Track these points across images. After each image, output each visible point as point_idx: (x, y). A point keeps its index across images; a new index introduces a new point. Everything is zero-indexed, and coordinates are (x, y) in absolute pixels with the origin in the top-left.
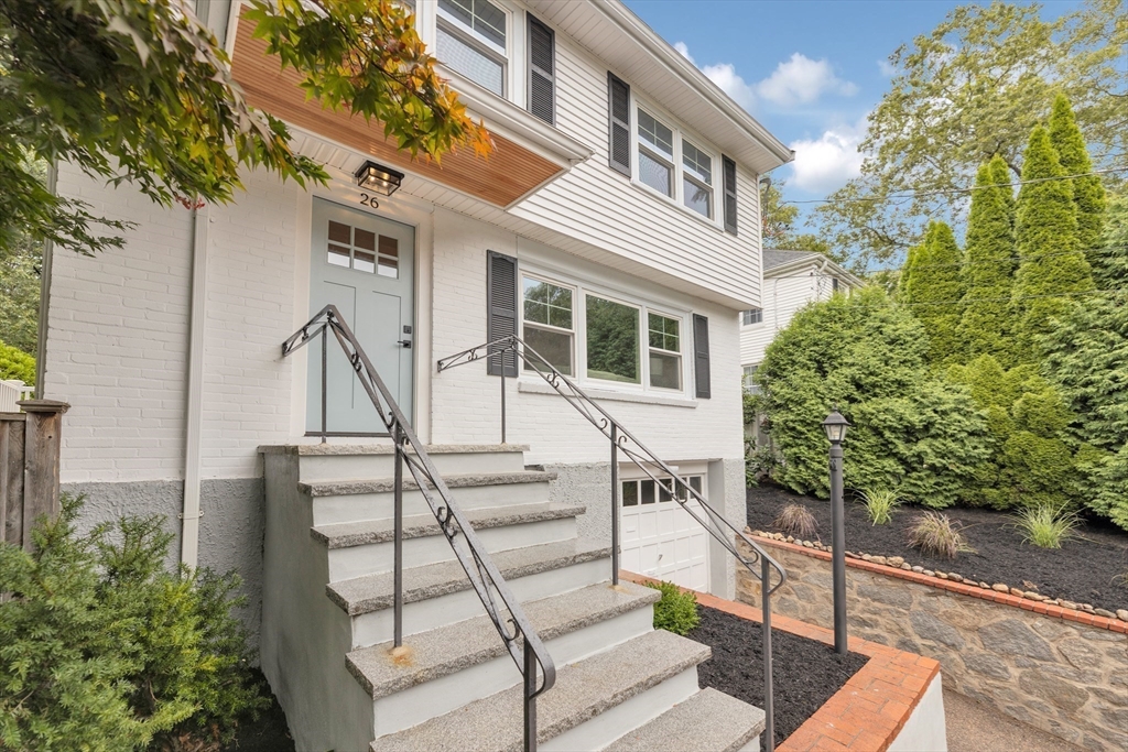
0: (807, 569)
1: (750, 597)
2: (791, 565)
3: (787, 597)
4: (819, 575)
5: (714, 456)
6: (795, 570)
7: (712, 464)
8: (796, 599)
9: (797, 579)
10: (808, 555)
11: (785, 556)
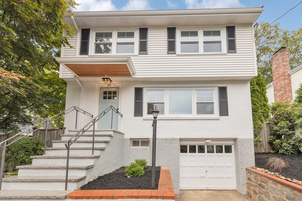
0: (268, 184)
1: (250, 194)
2: (262, 182)
3: (261, 195)
4: (272, 187)
5: (235, 137)
6: (264, 184)
7: (235, 140)
8: (264, 197)
9: (264, 188)
10: (267, 177)
11: (260, 178)
